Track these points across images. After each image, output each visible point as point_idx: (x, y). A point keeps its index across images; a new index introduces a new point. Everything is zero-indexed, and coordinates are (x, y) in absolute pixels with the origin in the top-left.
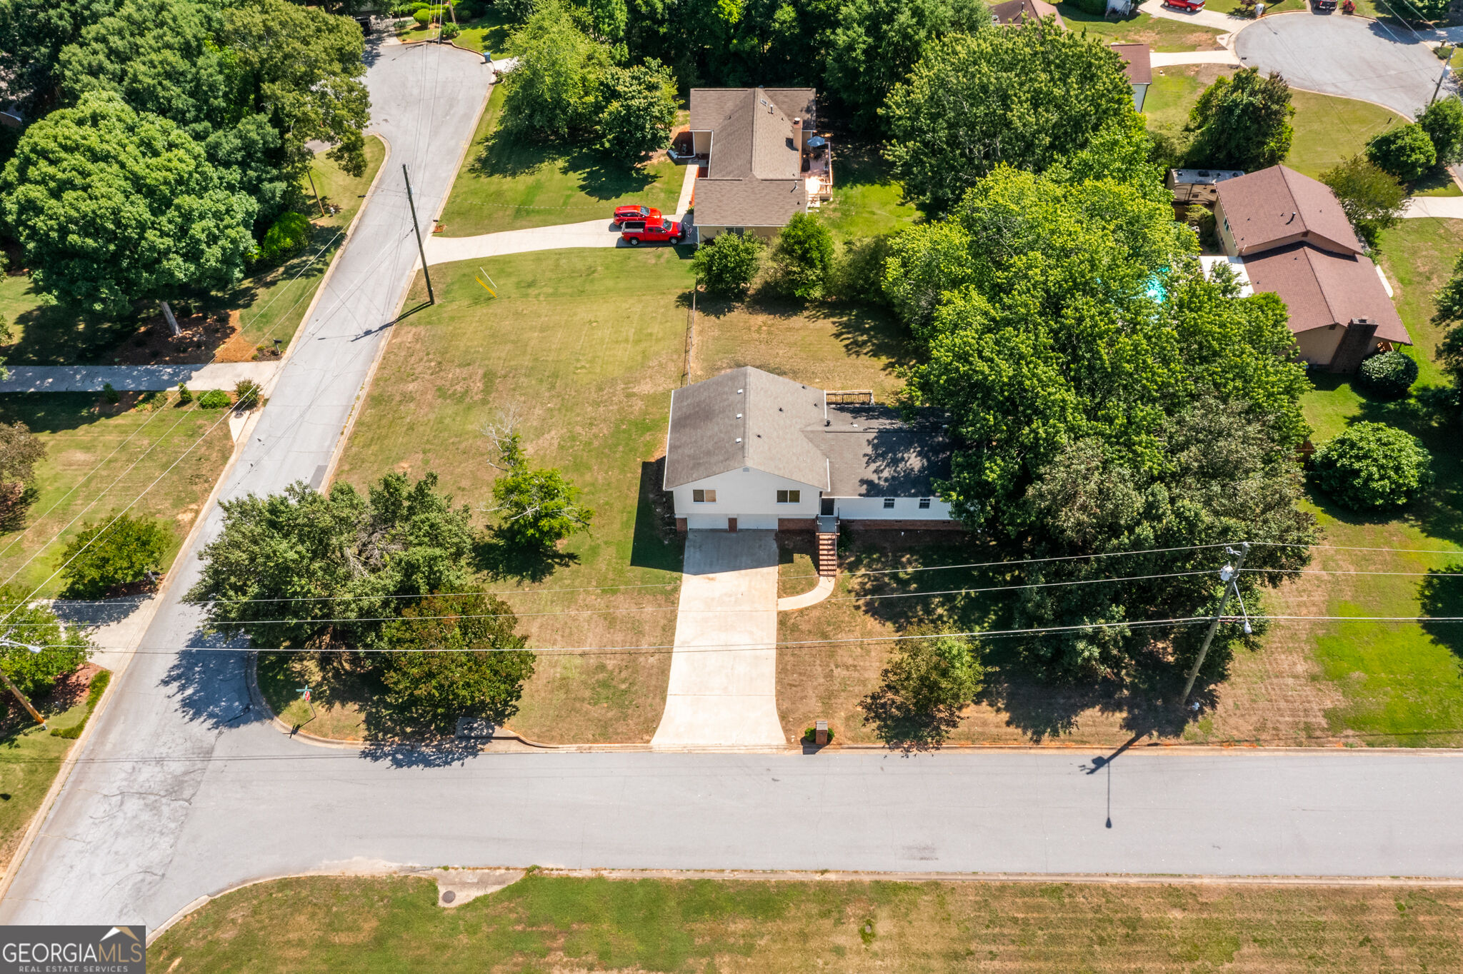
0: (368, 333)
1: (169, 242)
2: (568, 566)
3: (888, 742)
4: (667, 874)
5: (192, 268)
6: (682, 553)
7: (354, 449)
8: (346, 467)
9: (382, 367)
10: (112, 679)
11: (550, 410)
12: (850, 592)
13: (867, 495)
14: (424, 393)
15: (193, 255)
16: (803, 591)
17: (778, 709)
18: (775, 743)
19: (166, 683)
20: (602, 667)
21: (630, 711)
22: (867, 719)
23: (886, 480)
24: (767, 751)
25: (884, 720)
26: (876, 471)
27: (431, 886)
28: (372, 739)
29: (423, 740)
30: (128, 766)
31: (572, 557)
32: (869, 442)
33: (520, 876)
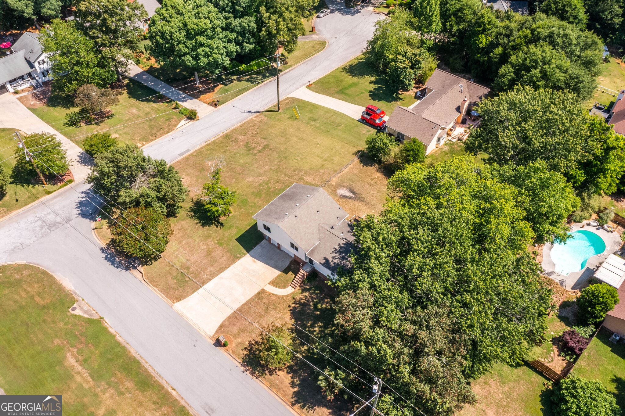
0: (249, 112)
1: (187, 50)
2: (217, 227)
3: (243, 362)
4: (132, 351)
5: (194, 63)
6: (255, 246)
7: (203, 149)
8: (194, 154)
9: (240, 126)
10: (73, 183)
11: (271, 169)
12: (294, 299)
13: (323, 265)
14: (242, 141)
15: (196, 58)
16: (279, 287)
17: (223, 323)
18: (209, 333)
19: (82, 193)
20: (188, 268)
21: (180, 289)
22: (245, 348)
23: (334, 263)
24: (203, 334)
25: (251, 353)
26: (333, 257)
27: (74, 301)
28: (108, 245)
29: (119, 255)
30: (50, 211)
31: (222, 225)
32: (339, 244)
33: (96, 317)
